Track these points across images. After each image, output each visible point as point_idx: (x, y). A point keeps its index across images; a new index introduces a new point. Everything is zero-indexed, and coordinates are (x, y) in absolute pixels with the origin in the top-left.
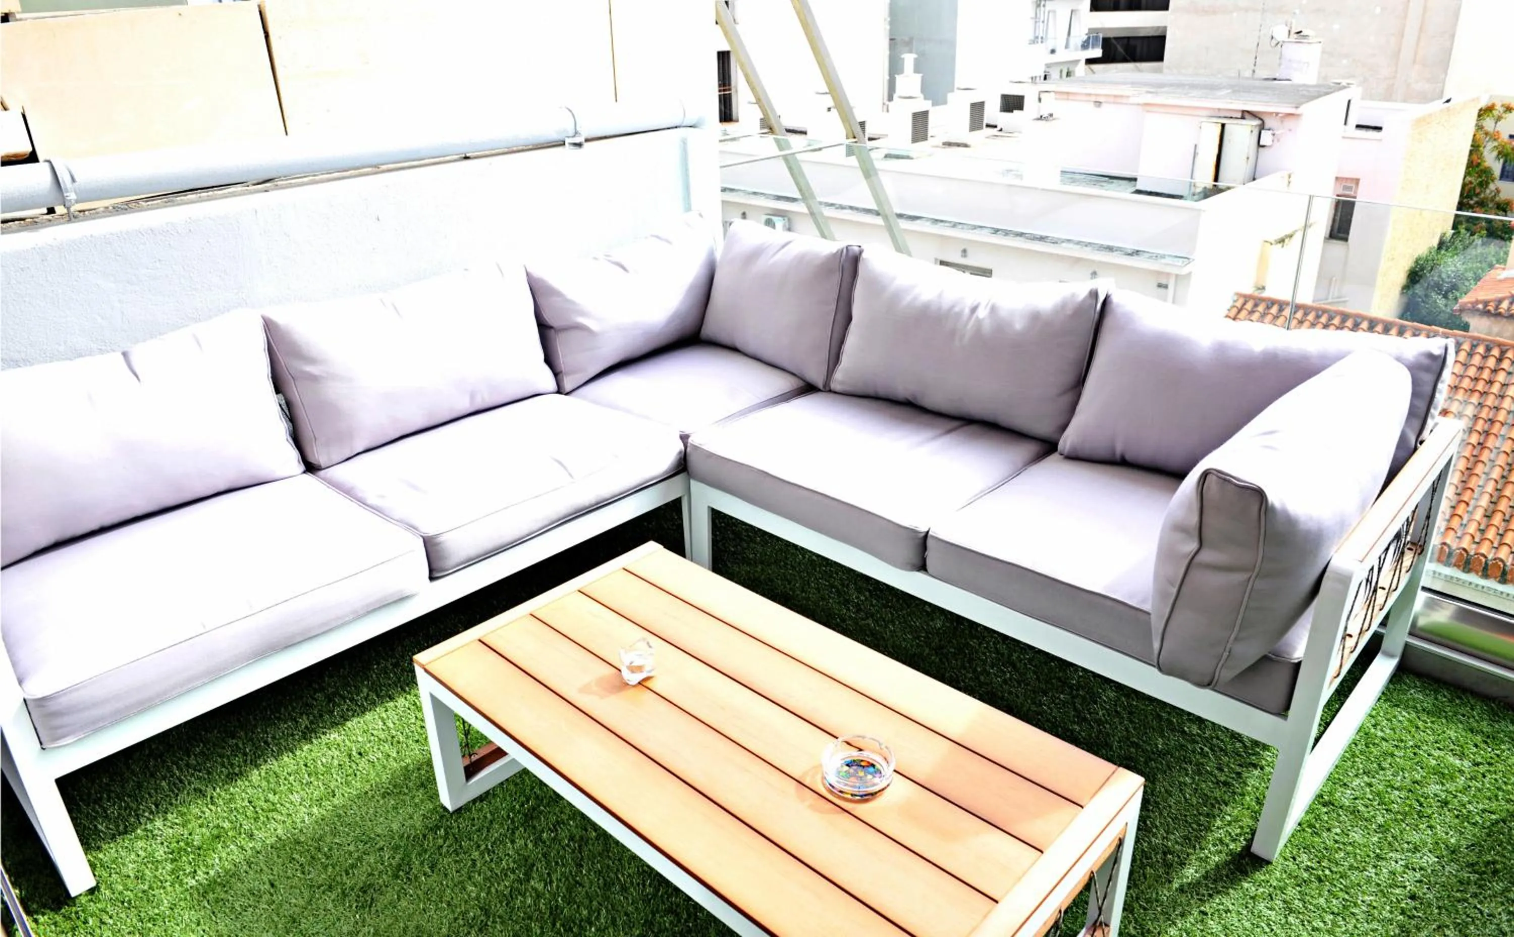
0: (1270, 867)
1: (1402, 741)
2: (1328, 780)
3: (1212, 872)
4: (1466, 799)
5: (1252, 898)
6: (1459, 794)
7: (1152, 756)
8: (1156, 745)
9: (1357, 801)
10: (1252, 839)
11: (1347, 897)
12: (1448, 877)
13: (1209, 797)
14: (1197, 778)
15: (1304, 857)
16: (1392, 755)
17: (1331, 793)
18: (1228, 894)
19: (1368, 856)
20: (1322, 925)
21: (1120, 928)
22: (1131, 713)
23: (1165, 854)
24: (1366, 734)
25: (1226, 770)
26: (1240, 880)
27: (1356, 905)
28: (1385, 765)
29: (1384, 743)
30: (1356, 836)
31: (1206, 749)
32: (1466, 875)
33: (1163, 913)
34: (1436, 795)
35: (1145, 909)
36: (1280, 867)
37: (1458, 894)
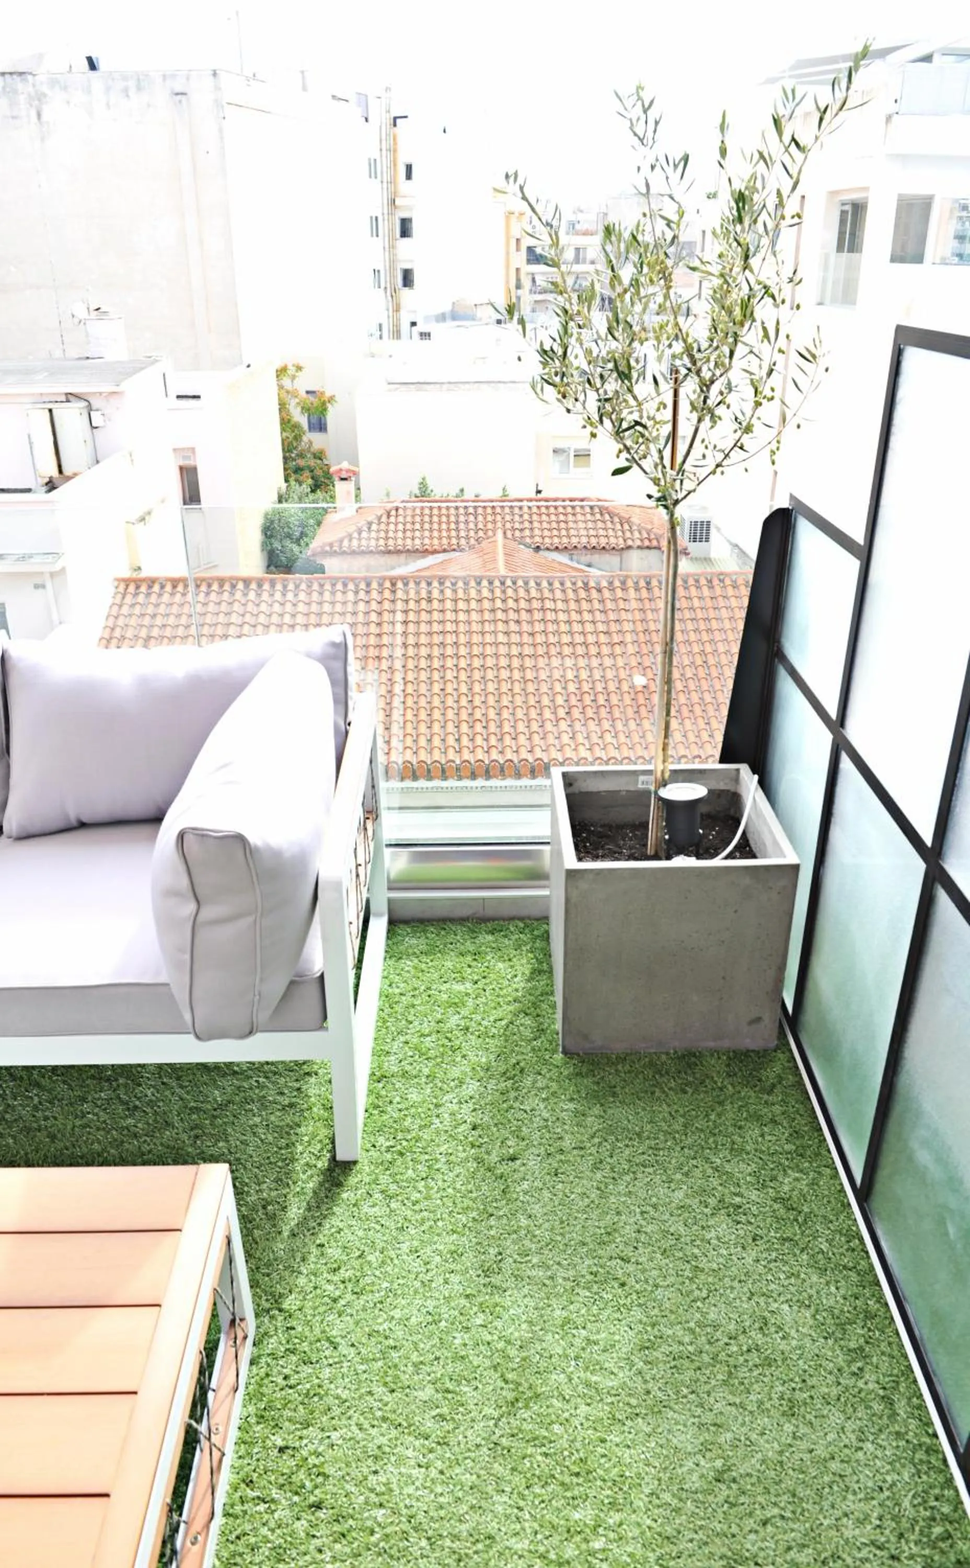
0: (358, 1167)
1: (416, 989)
2: (373, 1055)
3: (313, 1200)
4: (479, 1018)
5: (354, 1205)
6: (473, 1016)
7: (215, 1113)
8: (215, 1100)
9: (403, 1063)
10: (334, 1147)
11: (427, 1157)
12: (492, 1094)
13: (281, 1127)
14: (264, 1113)
15: (381, 1140)
16: (413, 1006)
17: (380, 1067)
18: (334, 1213)
19: (429, 1109)
20: (418, 1195)
21: (255, 1310)
22: (178, 1078)
23: (264, 1207)
24: (387, 997)
25: (286, 1091)
26: (339, 1194)
27: (437, 1160)
28: (411, 1018)
29: (404, 998)
30: (414, 1097)
31: (261, 1080)
32: (503, 1085)
33: (286, 1268)
34: (458, 1025)
35: (268, 1275)
36: (366, 1161)
37: (505, 1105)
